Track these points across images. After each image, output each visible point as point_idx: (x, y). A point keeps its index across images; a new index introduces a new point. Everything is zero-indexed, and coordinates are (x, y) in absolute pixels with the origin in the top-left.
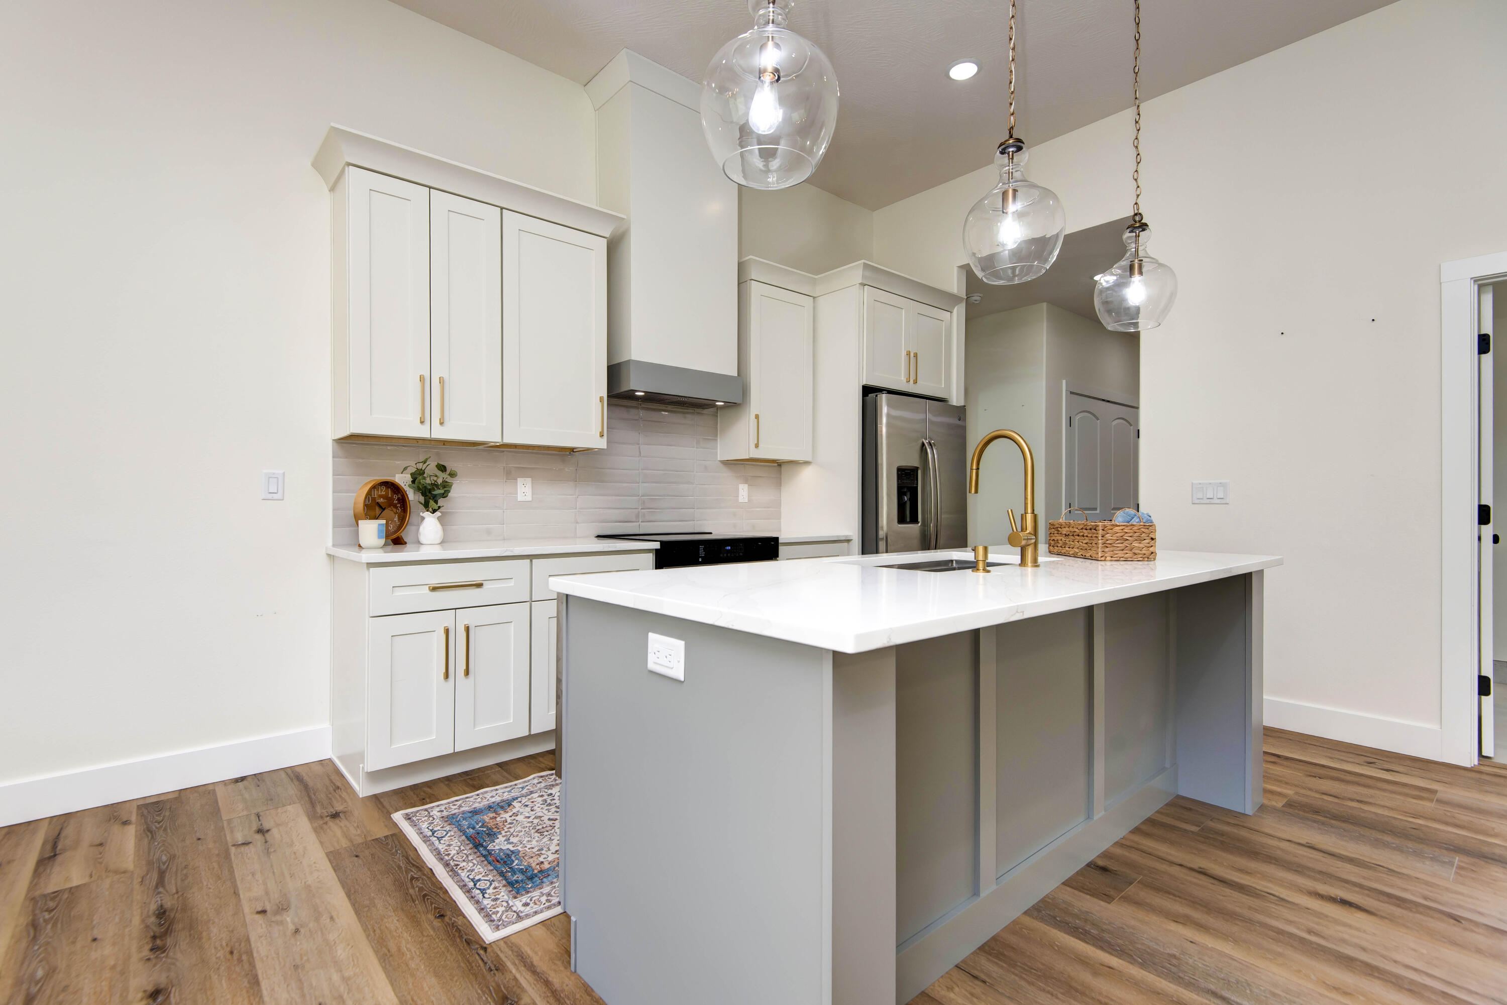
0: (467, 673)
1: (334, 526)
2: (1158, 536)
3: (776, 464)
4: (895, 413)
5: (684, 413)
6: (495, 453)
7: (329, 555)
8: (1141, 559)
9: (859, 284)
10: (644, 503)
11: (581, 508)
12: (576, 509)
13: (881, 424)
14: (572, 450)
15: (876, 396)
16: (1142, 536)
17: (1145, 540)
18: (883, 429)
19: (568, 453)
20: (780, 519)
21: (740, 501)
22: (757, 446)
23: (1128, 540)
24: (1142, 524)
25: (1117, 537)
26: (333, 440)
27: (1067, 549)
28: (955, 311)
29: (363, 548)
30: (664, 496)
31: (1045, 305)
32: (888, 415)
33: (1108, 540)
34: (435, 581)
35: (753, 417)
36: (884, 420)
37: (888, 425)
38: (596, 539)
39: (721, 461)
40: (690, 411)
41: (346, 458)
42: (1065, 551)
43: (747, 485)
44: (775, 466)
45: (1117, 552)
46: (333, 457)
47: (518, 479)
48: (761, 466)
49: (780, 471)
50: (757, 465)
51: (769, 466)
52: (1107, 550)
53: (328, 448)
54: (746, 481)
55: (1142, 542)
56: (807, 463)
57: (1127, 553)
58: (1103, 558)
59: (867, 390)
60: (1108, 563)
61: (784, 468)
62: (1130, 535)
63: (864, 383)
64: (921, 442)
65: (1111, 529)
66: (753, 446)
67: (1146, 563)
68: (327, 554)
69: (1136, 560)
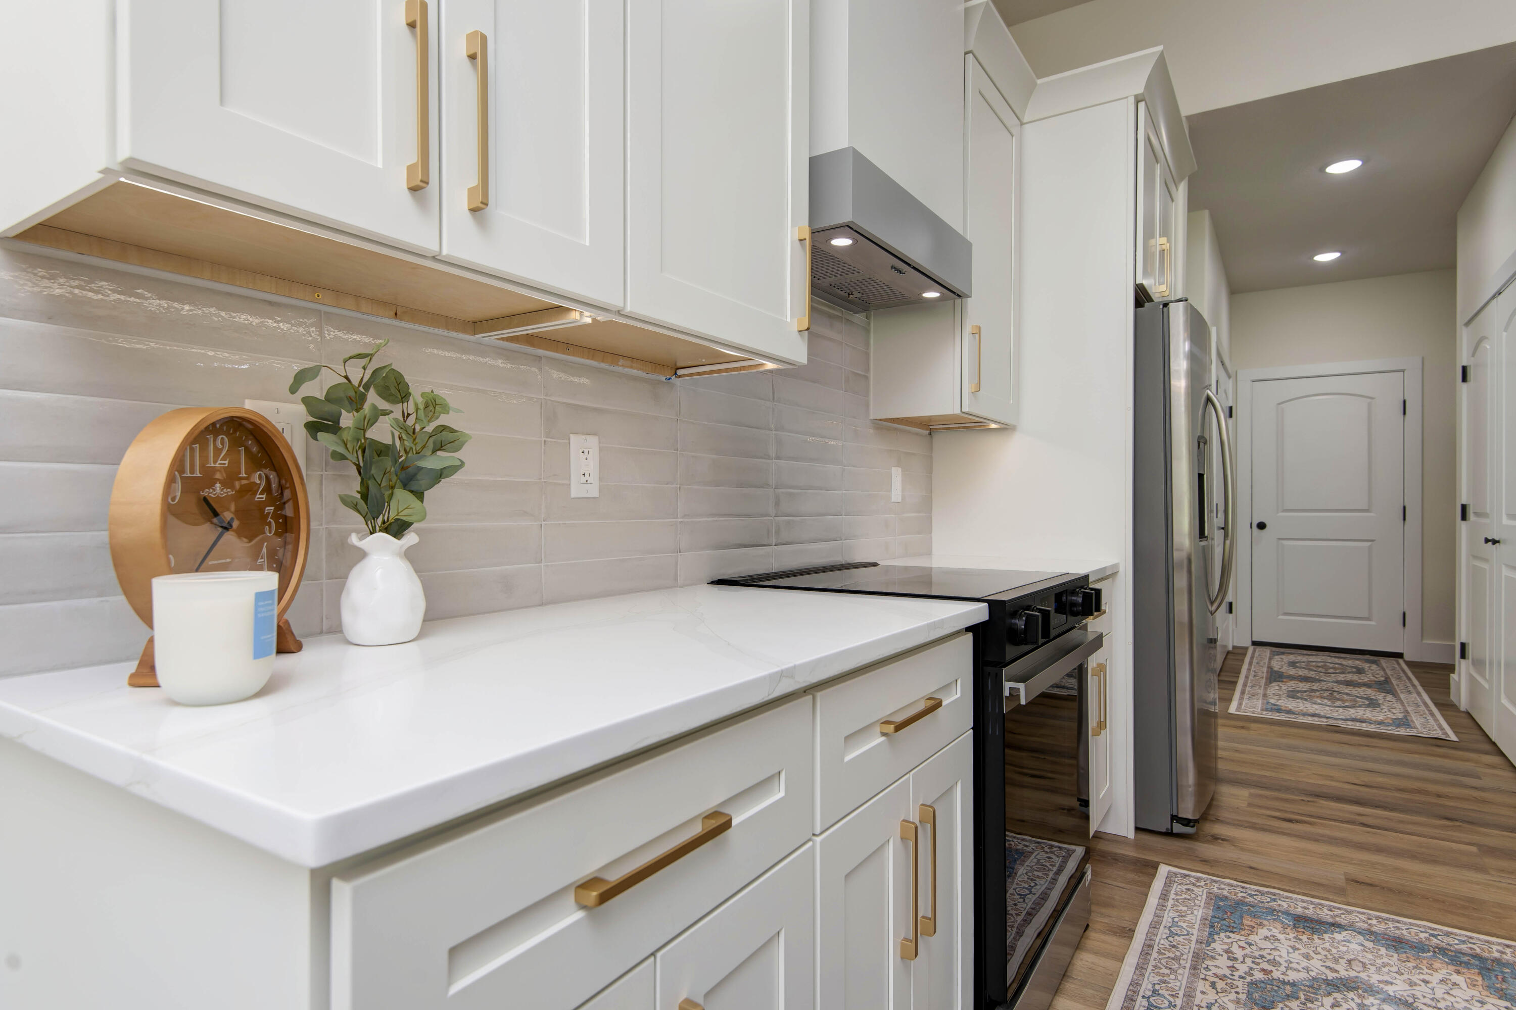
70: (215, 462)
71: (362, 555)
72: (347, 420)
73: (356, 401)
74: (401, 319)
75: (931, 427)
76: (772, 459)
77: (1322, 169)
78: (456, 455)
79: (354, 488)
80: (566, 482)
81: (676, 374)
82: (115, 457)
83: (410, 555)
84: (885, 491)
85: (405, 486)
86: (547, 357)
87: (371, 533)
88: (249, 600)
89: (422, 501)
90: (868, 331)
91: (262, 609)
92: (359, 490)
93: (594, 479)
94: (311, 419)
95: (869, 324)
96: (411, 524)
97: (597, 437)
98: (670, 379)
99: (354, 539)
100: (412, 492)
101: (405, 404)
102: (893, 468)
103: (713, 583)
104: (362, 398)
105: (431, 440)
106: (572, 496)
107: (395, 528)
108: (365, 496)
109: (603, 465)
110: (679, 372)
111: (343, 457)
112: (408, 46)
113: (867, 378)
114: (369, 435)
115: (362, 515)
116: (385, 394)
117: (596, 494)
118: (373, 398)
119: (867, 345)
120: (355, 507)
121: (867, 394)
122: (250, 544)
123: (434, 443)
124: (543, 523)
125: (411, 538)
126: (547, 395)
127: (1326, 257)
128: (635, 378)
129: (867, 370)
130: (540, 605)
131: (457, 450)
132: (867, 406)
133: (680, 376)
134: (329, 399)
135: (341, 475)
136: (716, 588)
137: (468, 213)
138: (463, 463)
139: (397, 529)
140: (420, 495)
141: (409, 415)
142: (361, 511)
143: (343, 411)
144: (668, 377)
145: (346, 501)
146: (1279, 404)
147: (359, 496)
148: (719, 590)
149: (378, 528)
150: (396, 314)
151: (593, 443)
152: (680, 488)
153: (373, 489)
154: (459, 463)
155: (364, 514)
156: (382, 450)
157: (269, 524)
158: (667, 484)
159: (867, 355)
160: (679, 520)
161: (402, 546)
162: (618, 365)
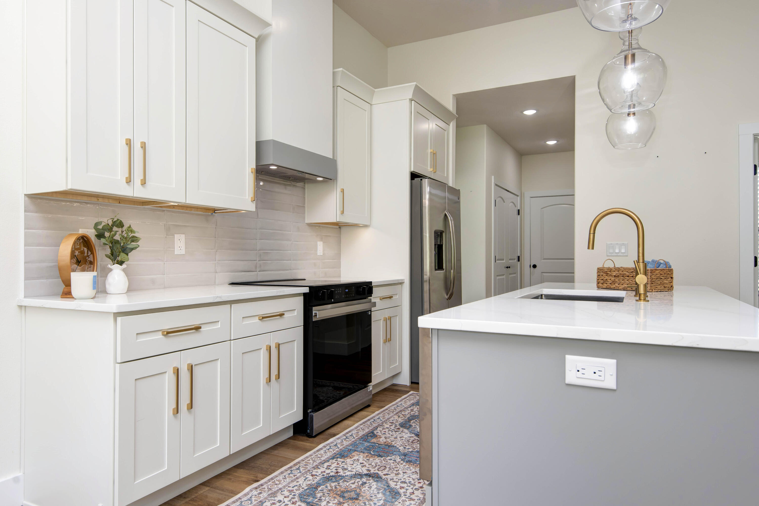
0: (191, 406)
1: (27, 278)
2: (674, 276)
3: (338, 227)
4: (434, 192)
5: (285, 185)
6: (158, 212)
7: (20, 307)
8: (667, 290)
9: (409, 99)
10: (260, 255)
11: (219, 261)
12: (216, 261)
13: (425, 199)
14: (214, 210)
15: (421, 180)
16: (667, 276)
17: (669, 278)
18: (426, 202)
19: (210, 214)
20: (340, 268)
21: (318, 255)
22: (343, 212)
23: (662, 279)
24: (667, 268)
25: (657, 277)
26: (25, 195)
27: (617, 285)
28: (451, 124)
29: (76, 299)
30: (272, 250)
31: (485, 125)
32: (430, 193)
33: (652, 279)
34: (168, 326)
35: (339, 190)
36: (427, 196)
37: (430, 200)
38: (229, 285)
39: (306, 223)
40: (289, 183)
41: (36, 212)
42: (615, 286)
43: (322, 242)
44: (337, 228)
45: (657, 286)
46: (25, 211)
47: (175, 235)
48: (330, 228)
49: (340, 231)
50: (327, 227)
51: (332, 228)
52: (652, 285)
53: (21, 202)
54: (321, 240)
55: (668, 280)
56: (366, 226)
57: (661, 287)
58: (651, 290)
59: (414, 176)
60: (654, 293)
61: (343, 230)
62: (662, 275)
63: (412, 170)
64: (444, 213)
65: (655, 272)
66: (339, 213)
67: (669, 292)
68: (18, 305)
69: (665, 291)
70: (77, 247)
71: (111, 270)
72: (107, 234)
73: (110, 230)
74: (121, 204)
75: (339, 225)
76: (257, 240)
77: (522, 112)
78: (137, 243)
79: (108, 251)
80: (173, 249)
81: (215, 212)
82: (59, 246)
83: (124, 270)
84: (314, 251)
85: (123, 252)
86: (166, 210)
87: (114, 264)
88: (92, 277)
89: (128, 256)
90: (304, 189)
91: (94, 279)
92: (110, 253)
93: (183, 248)
94: (97, 234)
95: (305, 186)
96: (124, 262)
97: (184, 235)
98: (212, 214)
99: (109, 266)
100: (125, 253)
101: (122, 229)
102: (318, 242)
103: (230, 284)
104: (112, 229)
105: (130, 239)
106: (175, 254)
107: (120, 263)
108: (112, 254)
109: (186, 243)
110: (216, 212)
111: (106, 244)
112: (126, 148)
113: (304, 207)
114: (114, 238)
115: (111, 259)
116: (117, 226)
117: (184, 253)
118: (115, 229)
119: (304, 194)
120: (110, 258)
121: (304, 213)
122: (81, 267)
123: (131, 240)
124: (165, 263)
125: (124, 266)
126: (167, 222)
127: (551, 143)
128: (199, 215)
129: (304, 204)
130: (164, 288)
131: (138, 242)
132: (304, 218)
133: (216, 213)
134: (102, 229)
135: (104, 249)
136: (231, 286)
137: (141, 185)
138: (139, 246)
139: (121, 263)
140: (127, 255)
141: (123, 231)
142: (111, 258)
143: (105, 232)
144: (212, 213)
145: (107, 256)
146: (542, 208)
147: (110, 254)
148: (232, 286)
149: (115, 263)
150: (119, 202)
151: (183, 236)
152: (217, 251)
153: (114, 253)
154: (138, 246)
155: (112, 259)
156: (117, 242)
157: (87, 262)
158: (212, 250)
159: (304, 198)
160: (216, 262)
161: (122, 268)
162: (192, 211)
